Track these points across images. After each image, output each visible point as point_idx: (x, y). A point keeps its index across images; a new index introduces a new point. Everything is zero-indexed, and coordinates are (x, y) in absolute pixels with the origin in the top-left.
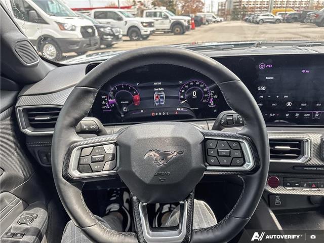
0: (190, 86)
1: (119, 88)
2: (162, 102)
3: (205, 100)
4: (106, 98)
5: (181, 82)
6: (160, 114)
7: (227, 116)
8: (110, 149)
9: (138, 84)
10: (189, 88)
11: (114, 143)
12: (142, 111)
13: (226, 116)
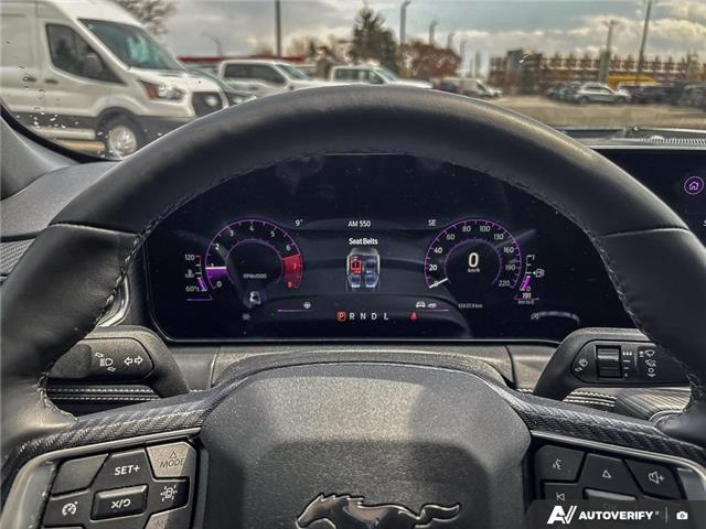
0: (461, 236)
1: (242, 230)
2: (371, 280)
3: (506, 283)
4: (197, 261)
5: (432, 223)
6: (363, 316)
7: (598, 347)
8: (171, 461)
9: (298, 223)
10: (457, 241)
11: (192, 435)
12: (307, 305)
13: (592, 345)
